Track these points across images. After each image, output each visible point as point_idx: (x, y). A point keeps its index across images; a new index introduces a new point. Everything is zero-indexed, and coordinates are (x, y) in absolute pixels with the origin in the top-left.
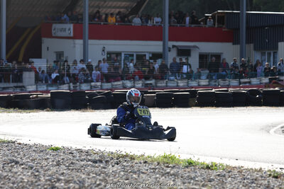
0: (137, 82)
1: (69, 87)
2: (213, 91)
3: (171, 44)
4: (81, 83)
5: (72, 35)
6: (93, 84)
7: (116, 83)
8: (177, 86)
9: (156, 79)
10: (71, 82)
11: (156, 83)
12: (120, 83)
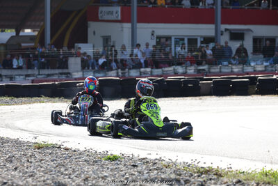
0: (188, 68)
1: (117, 73)
2: (275, 77)
3: (223, 27)
4: (130, 69)
5: (119, 18)
6: (142, 70)
7: (166, 69)
8: (232, 71)
9: (209, 64)
10: (118, 68)
11: (209, 69)
12: (171, 69)
